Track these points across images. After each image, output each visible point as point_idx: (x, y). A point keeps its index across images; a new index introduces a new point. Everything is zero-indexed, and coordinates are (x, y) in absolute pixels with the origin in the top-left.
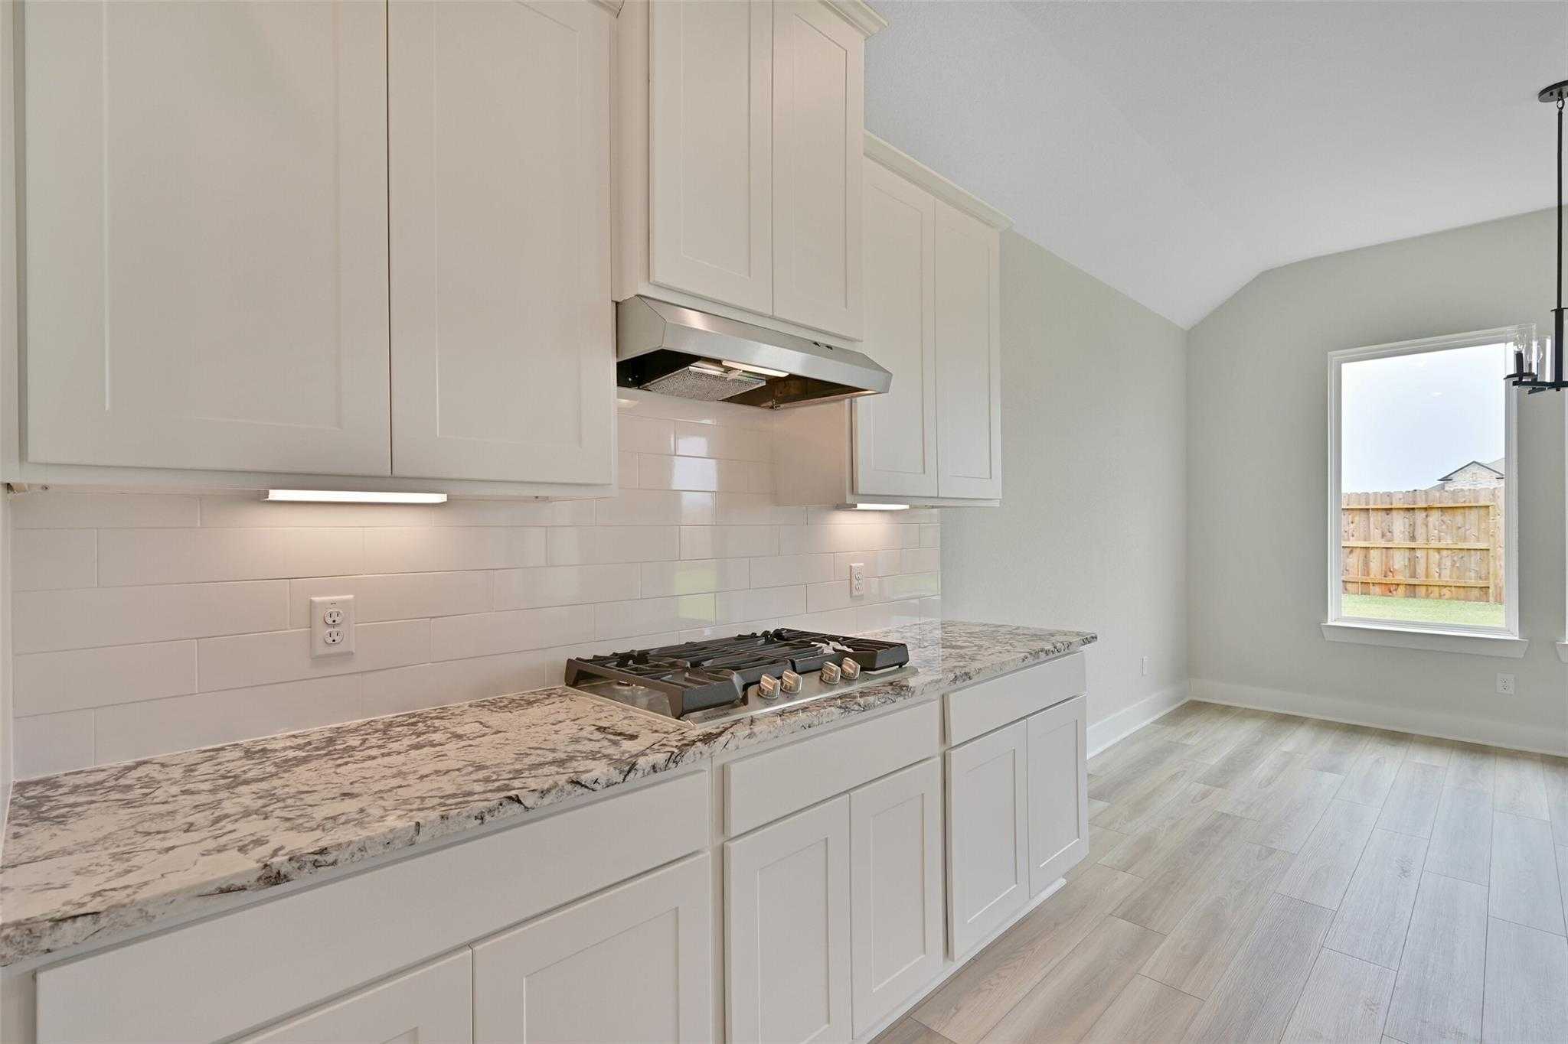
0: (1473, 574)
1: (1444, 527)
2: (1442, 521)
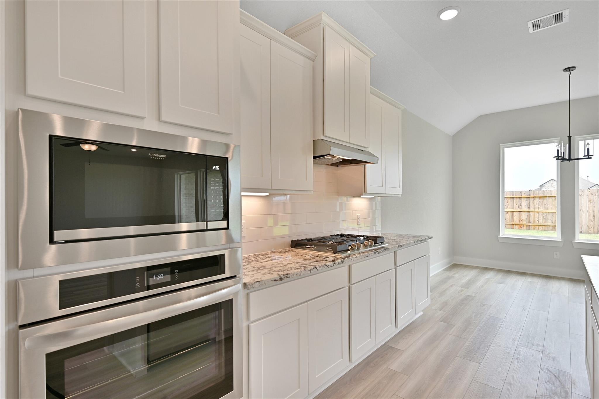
0: (550, 221)
1: (540, 204)
2: (539, 202)
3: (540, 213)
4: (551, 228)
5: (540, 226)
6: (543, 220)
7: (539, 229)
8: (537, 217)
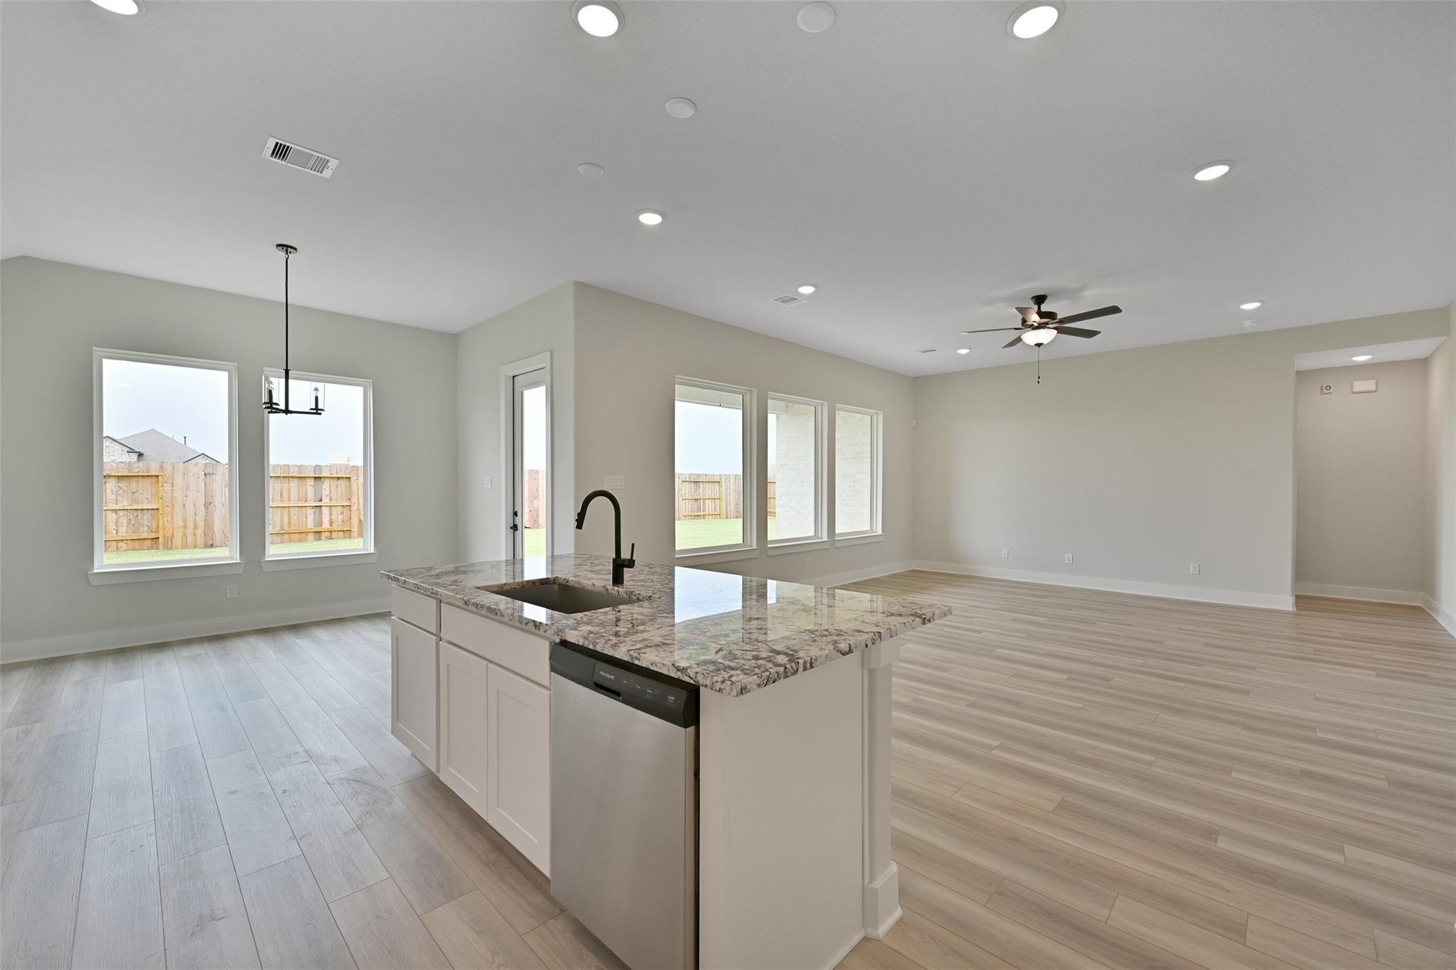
0: (145, 529)
1: (121, 492)
2: (119, 486)
3: (121, 513)
4: (148, 543)
5: (122, 540)
6: (127, 527)
7: (117, 548)
8: (114, 521)
